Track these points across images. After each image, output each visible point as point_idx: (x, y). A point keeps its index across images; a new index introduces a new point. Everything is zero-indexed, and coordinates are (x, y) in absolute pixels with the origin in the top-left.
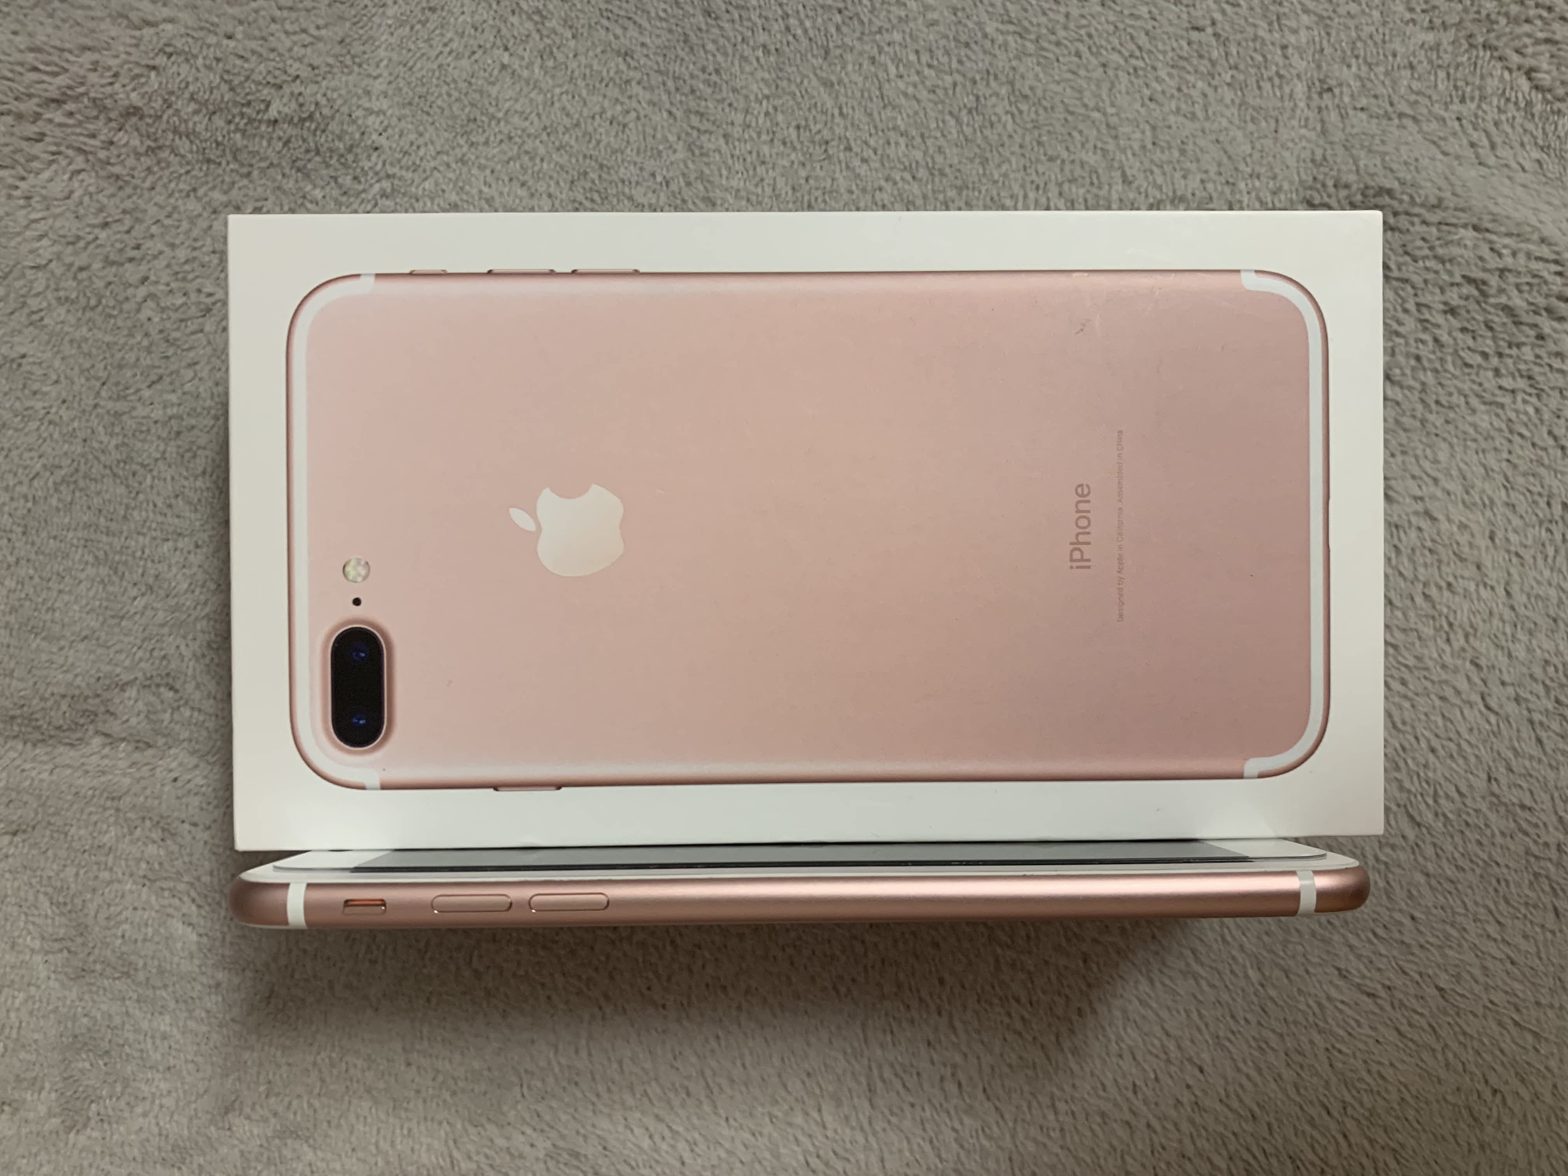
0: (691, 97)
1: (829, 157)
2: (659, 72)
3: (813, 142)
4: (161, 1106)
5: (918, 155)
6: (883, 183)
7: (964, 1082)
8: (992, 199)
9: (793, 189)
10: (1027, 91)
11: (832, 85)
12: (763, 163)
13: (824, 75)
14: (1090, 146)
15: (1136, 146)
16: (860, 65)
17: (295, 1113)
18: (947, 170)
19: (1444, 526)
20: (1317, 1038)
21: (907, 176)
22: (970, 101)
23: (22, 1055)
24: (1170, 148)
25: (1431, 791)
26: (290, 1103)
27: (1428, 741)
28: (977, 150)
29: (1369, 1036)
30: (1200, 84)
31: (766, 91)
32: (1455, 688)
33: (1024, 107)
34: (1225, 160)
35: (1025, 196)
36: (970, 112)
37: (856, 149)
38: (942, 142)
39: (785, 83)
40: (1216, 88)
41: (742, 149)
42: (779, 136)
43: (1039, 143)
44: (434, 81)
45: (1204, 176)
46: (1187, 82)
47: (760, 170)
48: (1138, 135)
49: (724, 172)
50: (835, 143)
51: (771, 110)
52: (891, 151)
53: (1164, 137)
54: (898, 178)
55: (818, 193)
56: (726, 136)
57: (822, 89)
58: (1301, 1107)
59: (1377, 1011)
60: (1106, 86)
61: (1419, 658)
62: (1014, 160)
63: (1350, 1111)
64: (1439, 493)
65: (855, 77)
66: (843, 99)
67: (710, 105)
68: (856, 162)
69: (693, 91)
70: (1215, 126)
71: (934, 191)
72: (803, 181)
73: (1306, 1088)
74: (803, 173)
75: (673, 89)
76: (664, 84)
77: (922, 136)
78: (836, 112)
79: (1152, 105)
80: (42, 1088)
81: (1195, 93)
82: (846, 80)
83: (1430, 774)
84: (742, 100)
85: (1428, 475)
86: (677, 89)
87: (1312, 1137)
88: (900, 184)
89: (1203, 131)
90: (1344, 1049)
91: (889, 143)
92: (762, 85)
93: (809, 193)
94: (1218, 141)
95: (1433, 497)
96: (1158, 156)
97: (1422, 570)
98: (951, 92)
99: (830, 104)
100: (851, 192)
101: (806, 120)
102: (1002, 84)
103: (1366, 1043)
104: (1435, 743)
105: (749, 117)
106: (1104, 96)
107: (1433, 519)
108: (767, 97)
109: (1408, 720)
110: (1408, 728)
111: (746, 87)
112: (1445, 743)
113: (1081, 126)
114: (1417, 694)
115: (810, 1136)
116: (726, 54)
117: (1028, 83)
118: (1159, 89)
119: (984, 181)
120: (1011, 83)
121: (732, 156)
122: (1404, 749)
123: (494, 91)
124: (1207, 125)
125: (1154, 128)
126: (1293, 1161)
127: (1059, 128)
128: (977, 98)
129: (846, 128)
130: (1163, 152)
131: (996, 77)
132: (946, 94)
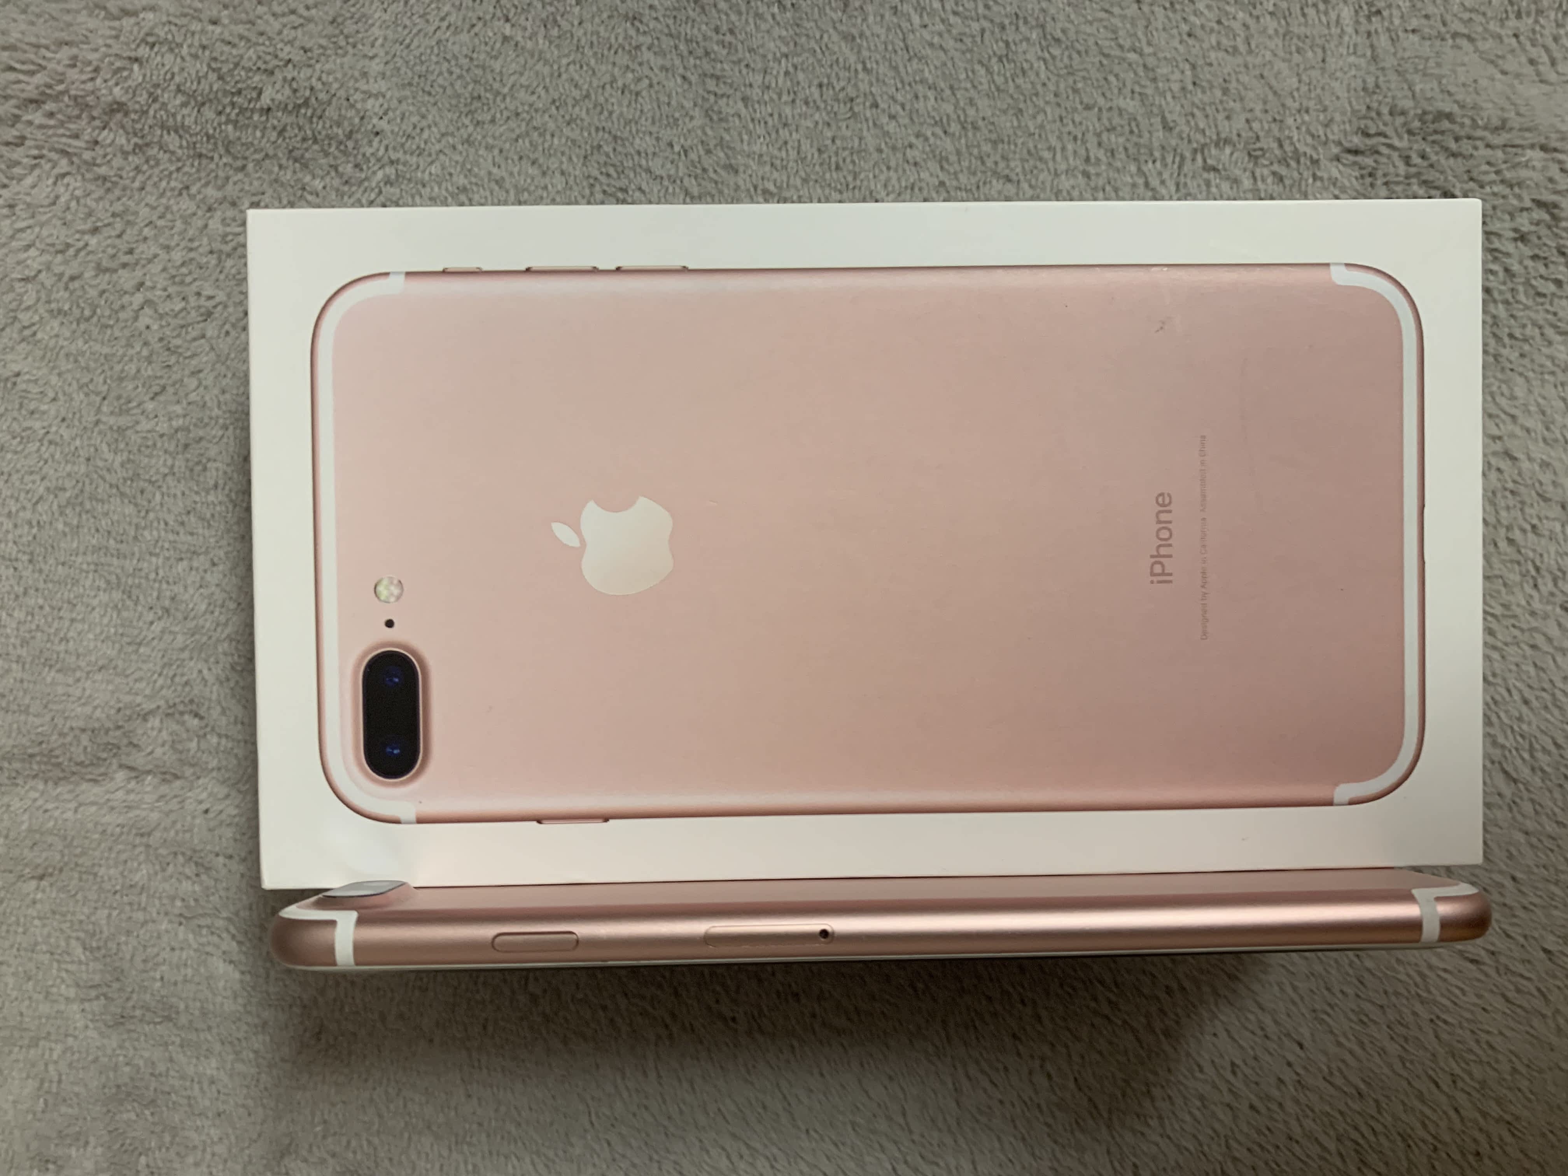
0: (704, 61)
1: (854, 115)
2: (671, 35)
3: (838, 100)
4: (213, 1155)
5: (948, 108)
6: (913, 140)
8: (1029, 152)
9: (819, 150)
10: (1059, 34)
11: (854, 38)
12: (785, 125)
13: (844, 28)
14: (1127, 91)
15: (1176, 87)
16: (882, 16)
17: (355, 1152)
18: (980, 123)
19: (1525, 465)
20: (1419, 1008)
21: (939, 131)
22: (1000, 49)
23: (64, 1109)
24: (1212, 87)
25: (1527, 747)
26: (349, 1142)
27: (1520, 691)
28: (1010, 101)
29: (1475, 1005)
30: (1241, 15)
31: (784, 49)
32: (1545, 635)
33: (1056, 52)
34: (1271, 97)
35: (1063, 149)
36: (1000, 60)
37: (883, 105)
38: (973, 93)
39: (804, 39)
41: (762, 111)
42: (801, 95)
43: (1075, 91)
44: (434, 58)
45: (1249, 116)
46: (1227, 13)
47: (784, 133)
48: (1177, 76)
49: (745, 137)
50: (860, 100)
51: (791, 69)
52: (920, 105)
53: (1205, 75)
54: (929, 133)
55: (846, 153)
56: (745, 99)
57: (843, 44)
58: (1409, 1083)
59: (1483, 978)
60: (1141, 23)
61: (1506, 606)
62: (1048, 110)
63: (1460, 1084)
64: (1518, 431)
65: (877, 29)
66: (865, 53)
67: (726, 66)
68: (884, 119)
69: (707, 54)
70: (1259, 60)
71: (967, 147)
72: (829, 142)
73: (1412, 1062)
74: (829, 134)
75: (685, 53)
76: (676, 47)
77: (951, 87)
78: (860, 67)
79: (1191, 41)
80: (87, 1143)
81: (1236, 26)
82: (868, 33)
83: (1525, 727)
84: (758, 58)
85: (1505, 413)
86: (691, 53)
87: (1421, 1112)
88: (932, 140)
89: (1246, 66)
90: (1450, 1020)
91: (917, 97)
92: (778, 43)
93: (837, 154)
94: (1262, 76)
95: (1512, 436)
96: (1199, 97)
97: (1503, 513)
98: (979, 39)
99: (852, 59)
100: (880, 151)
101: (829, 77)
102: (1032, 28)
103: (1472, 1012)
104: (1527, 693)
105: (768, 78)
106: (1140, 34)
107: (1514, 459)
108: (786, 56)
109: (1498, 671)
110: (1499, 681)
111: (763, 46)
112: (1538, 693)
113: (1117, 69)
114: (1506, 644)
115: (895, 1143)
116: (740, 13)
117: (1059, 25)
118: (1198, 22)
119: (1019, 133)
120: (1043, 27)
121: (753, 120)
122: (1496, 702)
123: (497, 65)
124: (1249, 59)
125: (1194, 67)
126: (1404, 1140)
127: (1094, 74)
128: (1007, 44)
129: (871, 85)
130: (1204, 92)
131: (1026, 22)
132: (974, 42)
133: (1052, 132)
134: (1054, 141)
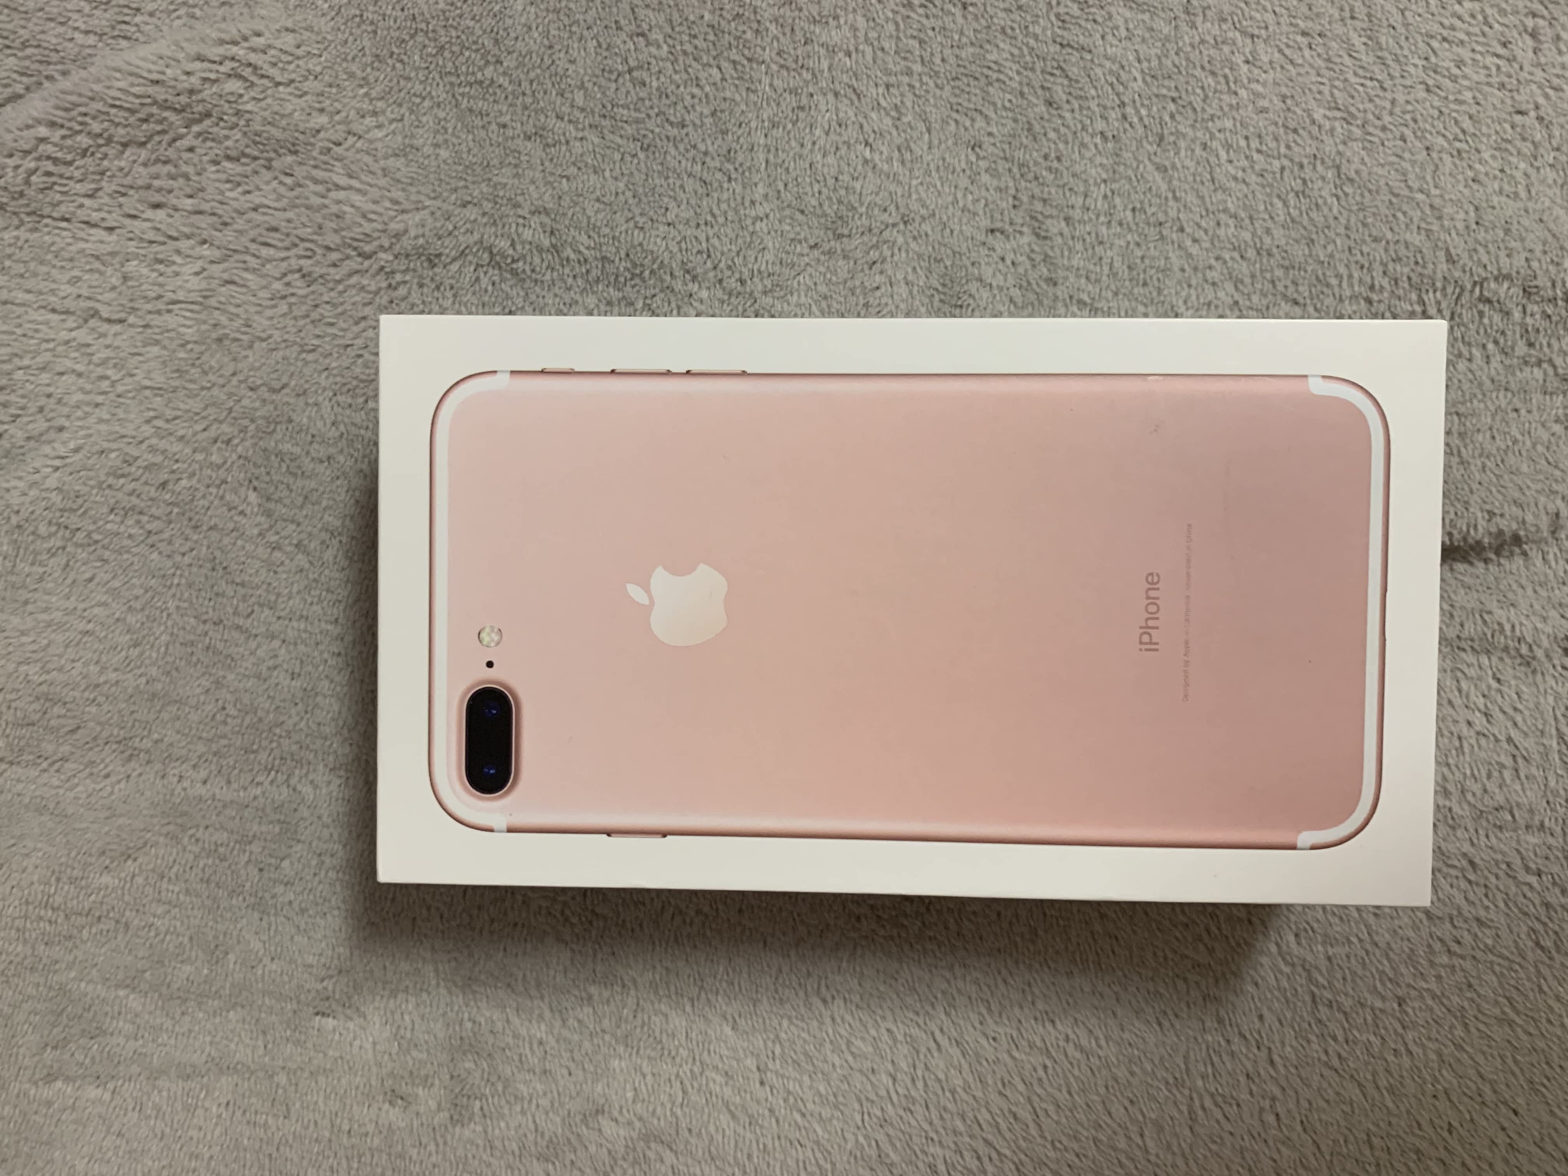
0: (1035, 183)
1: (1162, 238)
2: (1006, 159)
3: (1149, 224)
5: (1247, 236)
6: (1213, 262)
7: (1282, 1116)
8: (1317, 278)
9: (1129, 267)
10: (1353, 175)
11: (1166, 170)
12: (1101, 243)
13: (1157, 160)
14: (1414, 228)
15: (1460, 226)
16: (1193, 151)
18: (1275, 250)
21: (1236, 255)
22: (1298, 185)
24: (1494, 227)
28: (1303, 231)
30: (1522, 165)
31: (1104, 176)
33: (1349, 189)
34: (1550, 239)
35: (1350, 276)
36: (1297, 194)
37: (1188, 230)
38: (1270, 224)
39: (1122, 168)
40: (1538, 169)
41: (1080, 230)
42: (1117, 218)
43: (1365, 225)
45: (1528, 255)
46: (1510, 163)
47: (1099, 250)
48: (1462, 215)
49: (1066, 253)
50: (1168, 225)
51: (1109, 194)
52: (1221, 232)
53: (1488, 217)
54: (1227, 257)
55: (1153, 271)
56: (1067, 219)
57: (1156, 174)
60: (1430, 169)
62: (1338, 242)
65: (1188, 163)
66: (1175, 183)
67: (1053, 191)
68: (1189, 243)
69: (1036, 178)
70: (1539, 206)
71: (1262, 271)
72: (1138, 261)
74: (1139, 253)
75: (1018, 176)
76: (1010, 170)
77: (1251, 218)
78: (1170, 195)
79: (1475, 186)
81: (1518, 175)
82: (1179, 165)
84: (1081, 184)
86: (1022, 175)
88: (1230, 264)
89: (1526, 211)
91: (1218, 224)
92: (1099, 170)
93: (1145, 271)
94: (1541, 220)
96: (1481, 235)
98: (1278, 176)
99: (1164, 187)
100: (1183, 270)
101: (1142, 202)
102: (1327, 168)
105: (1088, 201)
106: (1429, 178)
108: (1105, 181)
111: (1085, 172)
113: (1405, 207)
116: (1067, 143)
117: (1353, 167)
118: (1483, 170)
119: (1310, 261)
120: (1338, 168)
121: (1073, 238)
124: (1530, 205)
125: (1477, 209)
127: (1384, 210)
128: (1304, 182)
129: (1179, 211)
130: (1486, 231)
131: (1323, 162)
132: (1275, 178)
133: (1341, 260)
134: (1342, 270)
